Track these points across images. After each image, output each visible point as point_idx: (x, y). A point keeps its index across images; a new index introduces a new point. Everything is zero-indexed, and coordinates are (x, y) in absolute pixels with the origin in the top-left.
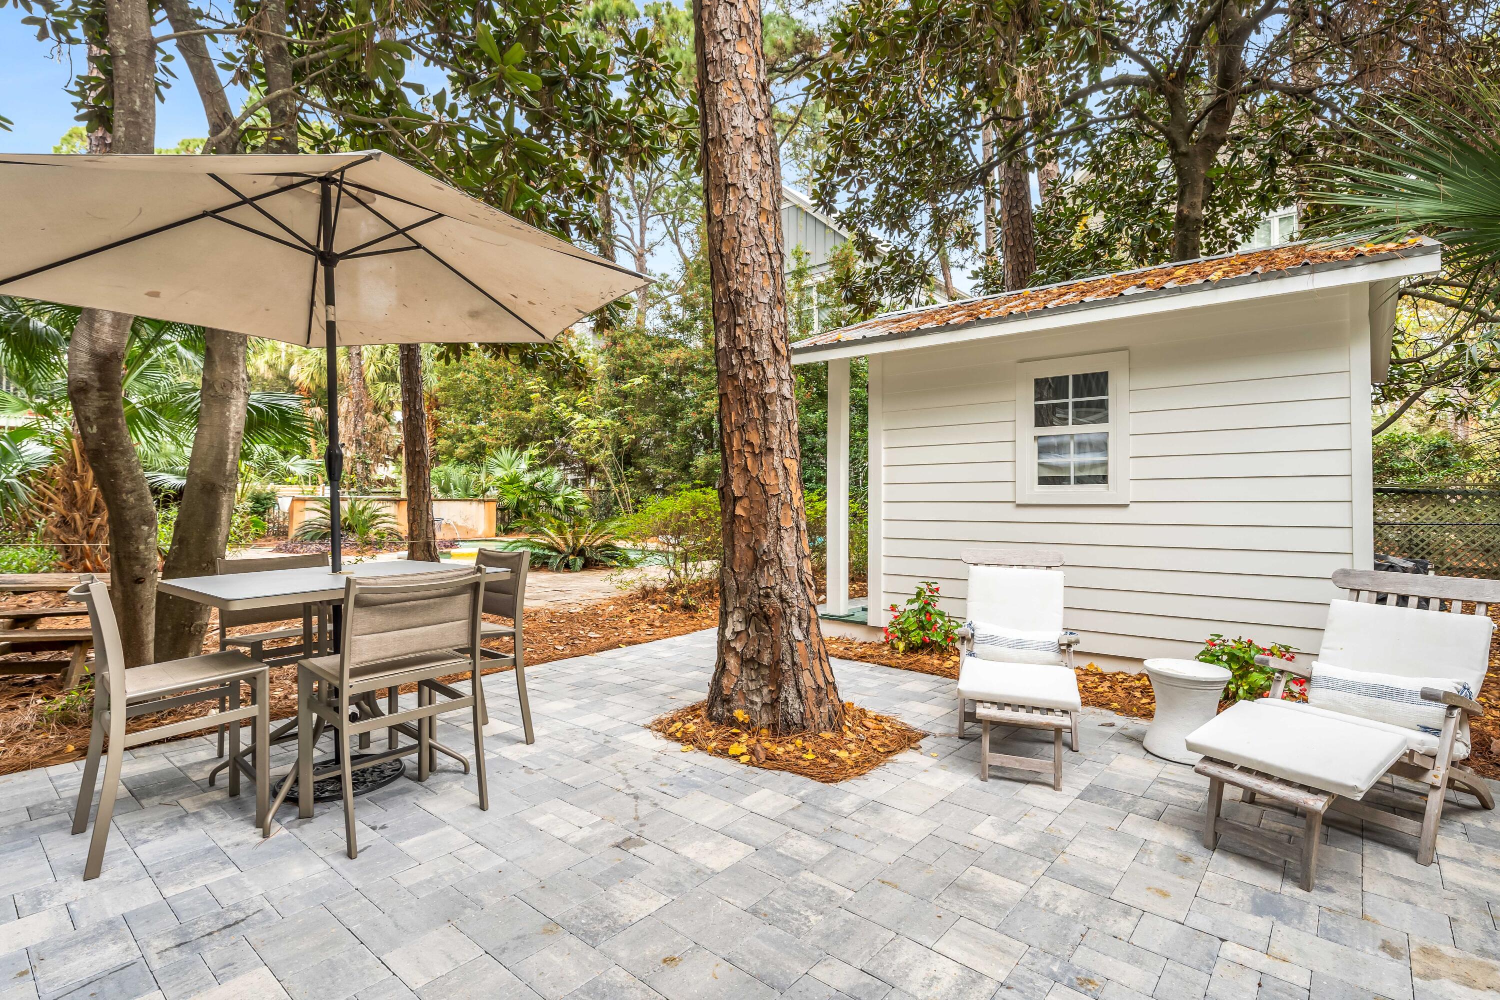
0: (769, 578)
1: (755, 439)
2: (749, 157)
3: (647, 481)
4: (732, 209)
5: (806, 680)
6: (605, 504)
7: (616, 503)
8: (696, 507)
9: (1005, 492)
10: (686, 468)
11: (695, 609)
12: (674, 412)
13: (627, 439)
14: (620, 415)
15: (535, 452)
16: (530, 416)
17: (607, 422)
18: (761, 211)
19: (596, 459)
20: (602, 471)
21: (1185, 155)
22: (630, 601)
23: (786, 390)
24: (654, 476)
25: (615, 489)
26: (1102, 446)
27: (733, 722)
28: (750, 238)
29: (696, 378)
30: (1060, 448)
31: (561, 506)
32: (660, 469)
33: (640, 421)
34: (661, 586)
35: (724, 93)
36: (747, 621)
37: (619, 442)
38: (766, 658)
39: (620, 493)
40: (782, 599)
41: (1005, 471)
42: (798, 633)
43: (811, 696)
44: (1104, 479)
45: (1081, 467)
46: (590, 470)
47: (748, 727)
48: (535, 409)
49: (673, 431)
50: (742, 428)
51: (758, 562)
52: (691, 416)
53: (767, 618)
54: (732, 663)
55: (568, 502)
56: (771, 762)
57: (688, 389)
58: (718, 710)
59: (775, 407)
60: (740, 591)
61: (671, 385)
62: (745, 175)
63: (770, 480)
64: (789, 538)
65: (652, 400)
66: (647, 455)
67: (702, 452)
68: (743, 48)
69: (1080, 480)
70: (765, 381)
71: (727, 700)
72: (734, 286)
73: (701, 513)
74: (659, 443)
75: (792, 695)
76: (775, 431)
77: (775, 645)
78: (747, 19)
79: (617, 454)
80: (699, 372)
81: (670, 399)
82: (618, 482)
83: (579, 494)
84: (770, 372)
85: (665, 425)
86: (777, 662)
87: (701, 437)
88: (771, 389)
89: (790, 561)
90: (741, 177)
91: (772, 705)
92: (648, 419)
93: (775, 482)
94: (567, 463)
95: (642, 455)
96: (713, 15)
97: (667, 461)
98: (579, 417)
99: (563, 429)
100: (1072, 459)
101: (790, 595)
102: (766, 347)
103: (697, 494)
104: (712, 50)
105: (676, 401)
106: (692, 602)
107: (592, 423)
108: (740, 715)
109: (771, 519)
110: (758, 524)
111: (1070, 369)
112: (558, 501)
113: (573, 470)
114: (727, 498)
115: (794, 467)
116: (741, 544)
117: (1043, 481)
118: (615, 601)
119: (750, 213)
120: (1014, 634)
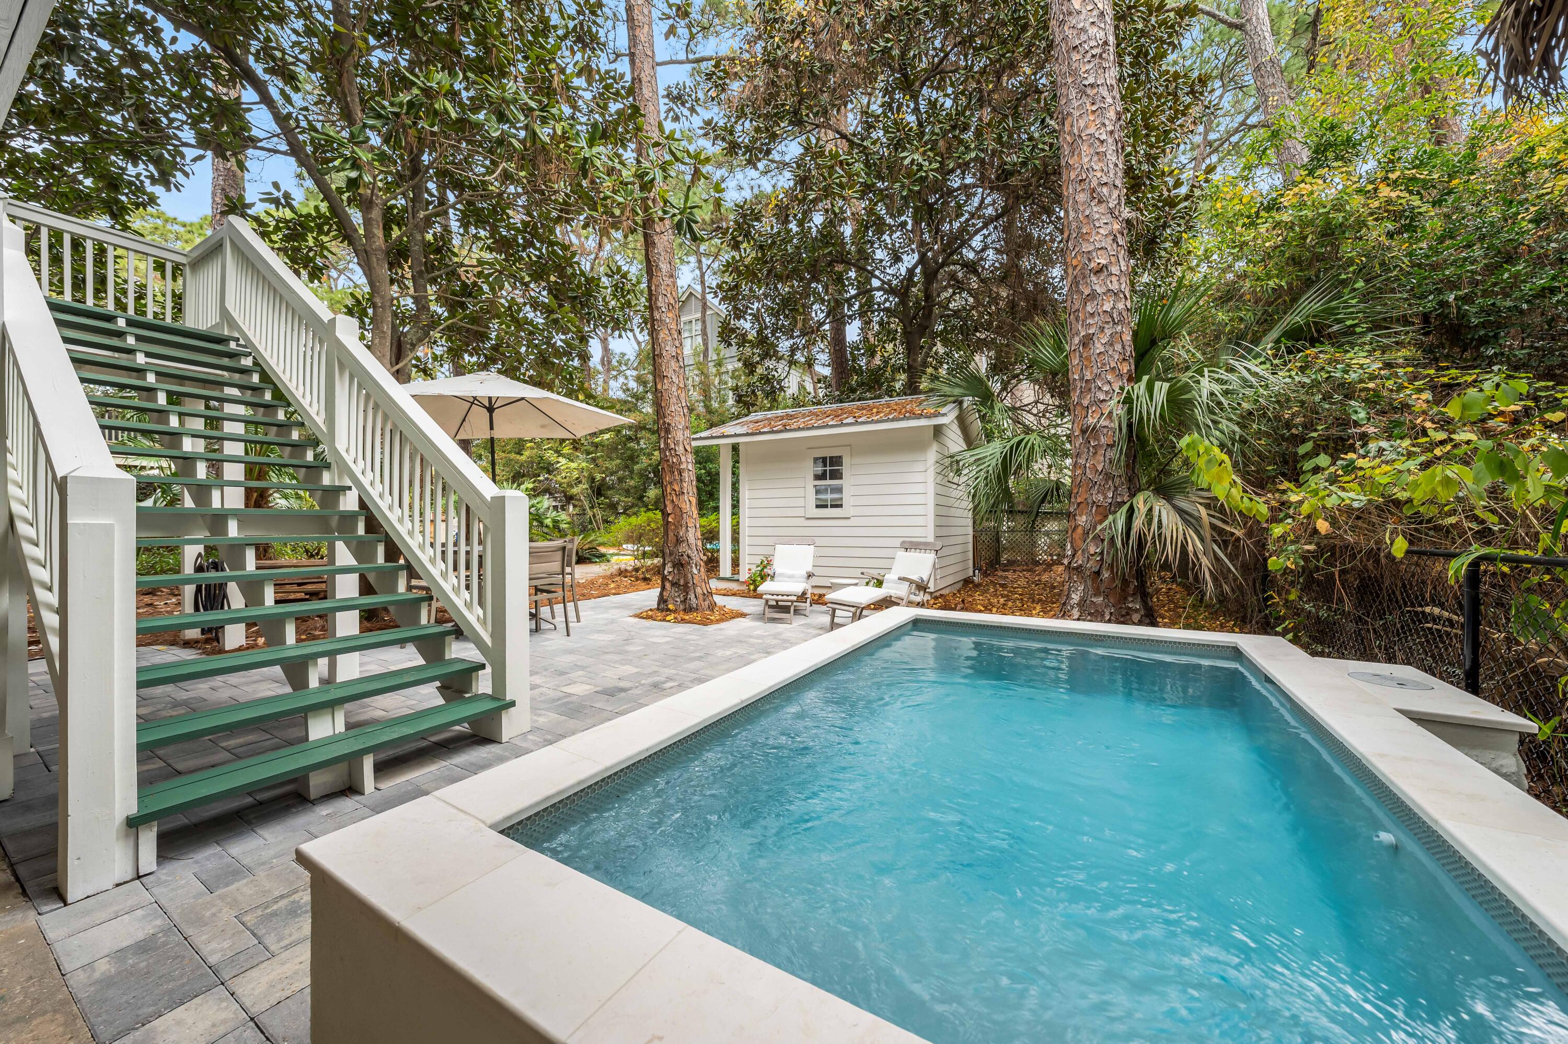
0: (683, 548)
1: (677, 488)
2: (673, 364)
3: (613, 507)
4: (665, 387)
5: (699, 590)
6: (581, 524)
7: (591, 522)
8: (650, 521)
9: (800, 512)
10: (641, 498)
11: (650, 580)
12: (633, 458)
13: (598, 477)
14: (594, 460)
15: (531, 486)
16: (523, 458)
17: (584, 464)
18: (679, 388)
19: (575, 491)
20: (580, 500)
21: (910, 333)
22: (612, 576)
23: (690, 467)
24: (618, 503)
25: (590, 513)
26: (839, 490)
27: (668, 610)
28: (674, 400)
29: (648, 435)
30: (825, 491)
31: (551, 525)
32: (623, 499)
33: (607, 464)
34: (630, 568)
35: (662, 335)
36: (674, 567)
37: (593, 480)
38: (682, 582)
39: (594, 516)
40: (689, 557)
41: (801, 502)
42: (695, 571)
43: (701, 597)
44: (841, 506)
45: (832, 500)
46: (569, 499)
47: (675, 611)
48: (527, 453)
49: (632, 472)
50: (671, 483)
51: (678, 541)
52: (644, 461)
53: (682, 565)
54: (668, 585)
55: (555, 522)
56: (683, 621)
57: (642, 442)
58: (662, 606)
59: (685, 474)
60: (671, 554)
61: (630, 439)
62: (671, 371)
63: (683, 506)
64: (691, 531)
65: (616, 448)
66: (613, 488)
67: (652, 486)
68: (670, 315)
69: (832, 506)
70: (681, 463)
71: (665, 601)
72: (667, 421)
73: (653, 525)
74: (621, 480)
75: (693, 596)
76: (685, 485)
77: (685, 576)
78: (672, 301)
79: (591, 487)
80: (649, 430)
81: (629, 448)
82: (592, 508)
83: (563, 516)
84: (683, 459)
85: (627, 467)
86: (686, 583)
87: (652, 475)
88: (683, 466)
89: (692, 540)
90: (670, 373)
91: (684, 602)
92: (614, 463)
93: (686, 507)
94: (550, 494)
95: (609, 488)
96: (657, 299)
97: (627, 492)
98: (563, 461)
99: (549, 468)
100: (829, 496)
101: (692, 555)
102: (681, 448)
103: (650, 514)
104: (657, 315)
105: (633, 450)
106: (648, 576)
107: (573, 465)
108: (671, 607)
109: (684, 522)
110: (678, 525)
111: (828, 453)
112: (548, 522)
113: (555, 499)
114: (665, 515)
115: (694, 500)
116: (671, 534)
117: (818, 506)
118: (604, 577)
119: (674, 389)
120: (790, 572)
